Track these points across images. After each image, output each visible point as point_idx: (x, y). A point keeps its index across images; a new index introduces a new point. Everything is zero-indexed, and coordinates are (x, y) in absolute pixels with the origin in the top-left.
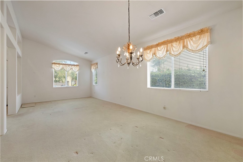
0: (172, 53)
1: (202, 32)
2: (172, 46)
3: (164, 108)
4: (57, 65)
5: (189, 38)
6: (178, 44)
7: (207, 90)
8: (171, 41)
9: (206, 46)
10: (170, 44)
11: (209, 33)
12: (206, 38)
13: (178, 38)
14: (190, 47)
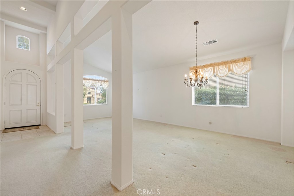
0: (219, 74)
1: (245, 59)
2: (219, 68)
3: (210, 123)
4: (87, 81)
5: (234, 63)
6: (225, 67)
7: (248, 106)
8: (218, 64)
9: (249, 71)
10: (217, 67)
11: (251, 61)
12: (249, 65)
13: (224, 62)
14: (235, 71)
